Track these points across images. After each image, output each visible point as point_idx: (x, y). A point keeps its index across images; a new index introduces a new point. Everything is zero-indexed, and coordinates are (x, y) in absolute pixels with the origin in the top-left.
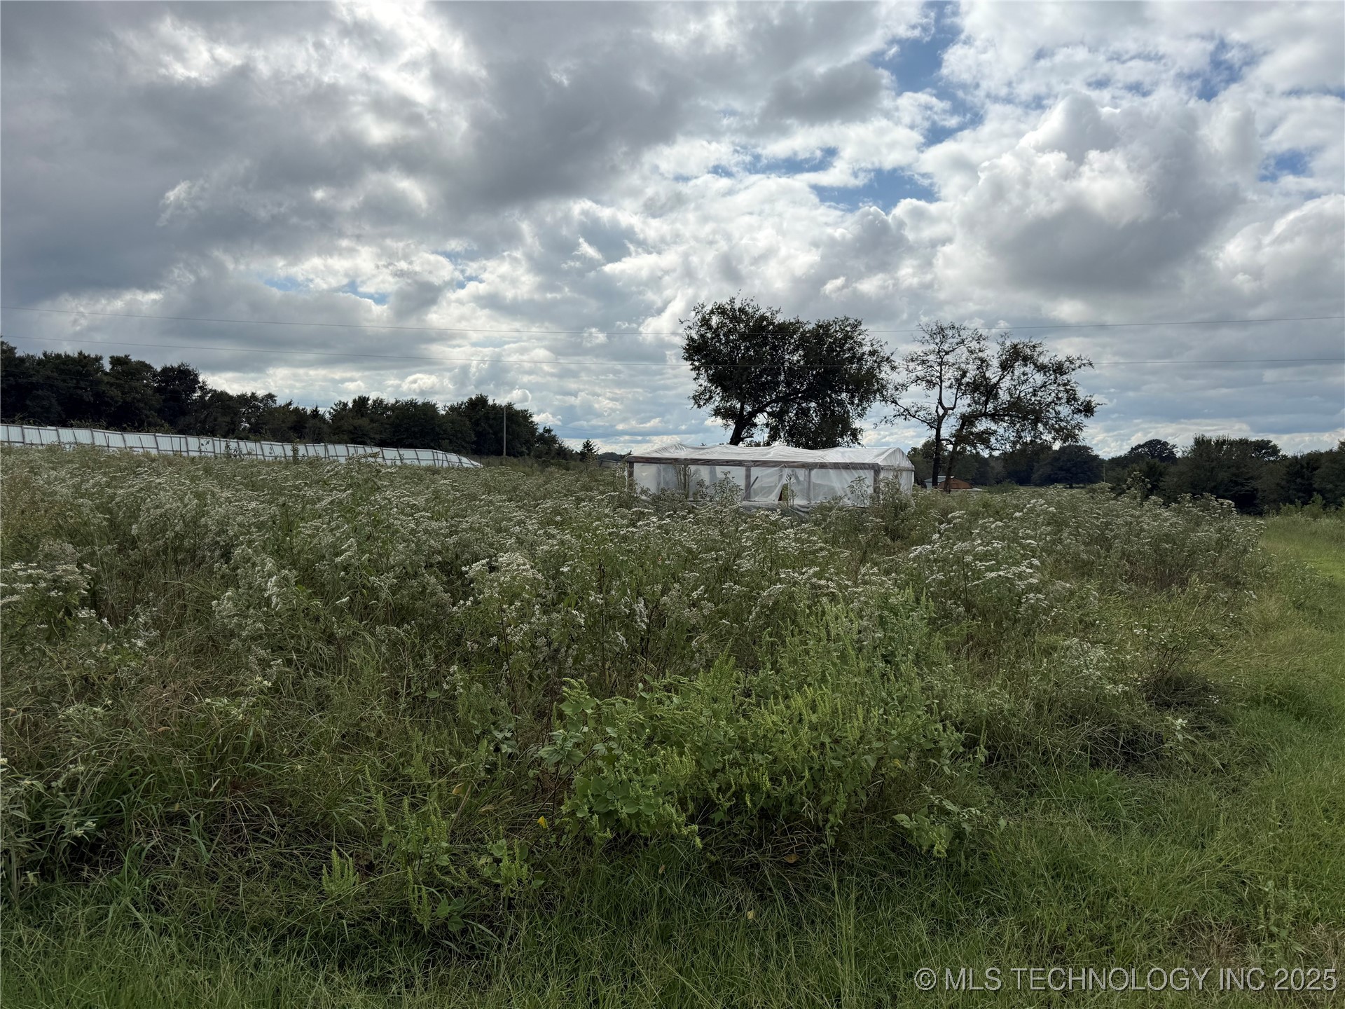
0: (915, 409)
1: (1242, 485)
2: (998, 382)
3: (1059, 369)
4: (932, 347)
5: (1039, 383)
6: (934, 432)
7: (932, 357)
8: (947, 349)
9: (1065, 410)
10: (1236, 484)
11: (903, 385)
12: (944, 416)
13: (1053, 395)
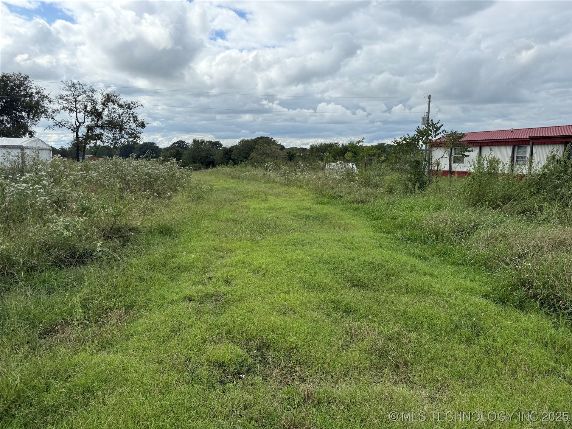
0: (64, 122)
1: (209, 158)
2: (102, 111)
3: (129, 107)
4: (70, 93)
5: (121, 113)
6: (75, 134)
7: (71, 98)
8: (78, 95)
9: (133, 125)
10: (208, 157)
11: (57, 110)
12: (79, 126)
13: (127, 118)
